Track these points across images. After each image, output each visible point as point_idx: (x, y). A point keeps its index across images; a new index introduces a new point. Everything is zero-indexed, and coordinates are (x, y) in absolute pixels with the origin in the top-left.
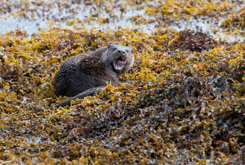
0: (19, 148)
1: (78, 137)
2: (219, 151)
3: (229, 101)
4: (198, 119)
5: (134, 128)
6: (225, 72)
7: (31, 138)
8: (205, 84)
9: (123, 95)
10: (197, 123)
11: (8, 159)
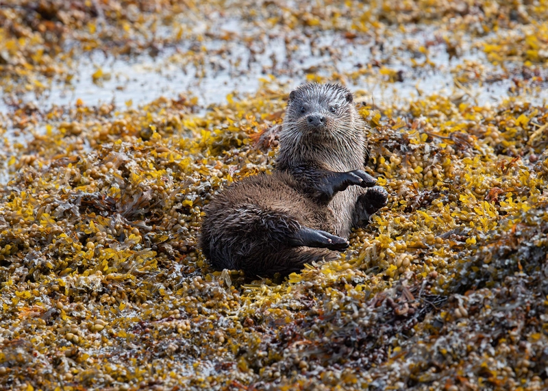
0: (161, 388)
1: (304, 363)
5: (443, 342)
7: (192, 362)
9: (417, 261)
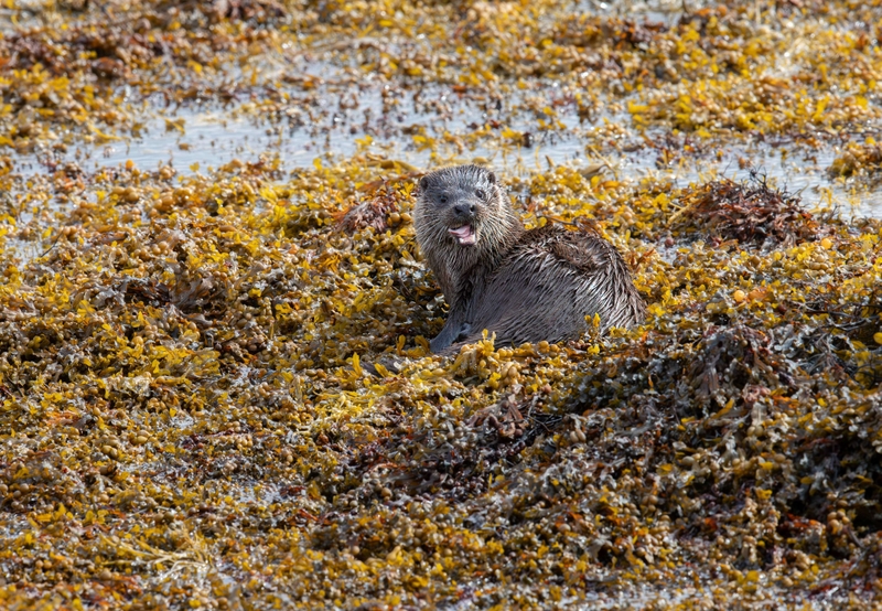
0: (214, 516)
1: (388, 491)
2: (797, 549)
3: (834, 401)
4: (740, 450)
5: (554, 472)
6: (827, 315)
7: (253, 485)
8: (768, 348)
9: (527, 371)
10: (738, 464)
11: (178, 549)
